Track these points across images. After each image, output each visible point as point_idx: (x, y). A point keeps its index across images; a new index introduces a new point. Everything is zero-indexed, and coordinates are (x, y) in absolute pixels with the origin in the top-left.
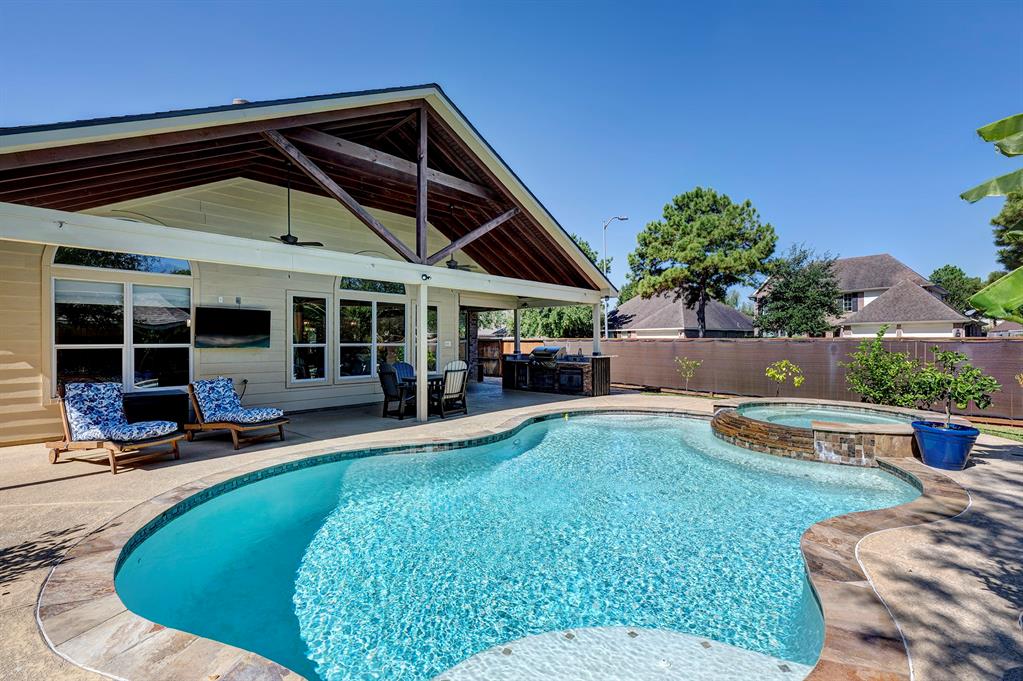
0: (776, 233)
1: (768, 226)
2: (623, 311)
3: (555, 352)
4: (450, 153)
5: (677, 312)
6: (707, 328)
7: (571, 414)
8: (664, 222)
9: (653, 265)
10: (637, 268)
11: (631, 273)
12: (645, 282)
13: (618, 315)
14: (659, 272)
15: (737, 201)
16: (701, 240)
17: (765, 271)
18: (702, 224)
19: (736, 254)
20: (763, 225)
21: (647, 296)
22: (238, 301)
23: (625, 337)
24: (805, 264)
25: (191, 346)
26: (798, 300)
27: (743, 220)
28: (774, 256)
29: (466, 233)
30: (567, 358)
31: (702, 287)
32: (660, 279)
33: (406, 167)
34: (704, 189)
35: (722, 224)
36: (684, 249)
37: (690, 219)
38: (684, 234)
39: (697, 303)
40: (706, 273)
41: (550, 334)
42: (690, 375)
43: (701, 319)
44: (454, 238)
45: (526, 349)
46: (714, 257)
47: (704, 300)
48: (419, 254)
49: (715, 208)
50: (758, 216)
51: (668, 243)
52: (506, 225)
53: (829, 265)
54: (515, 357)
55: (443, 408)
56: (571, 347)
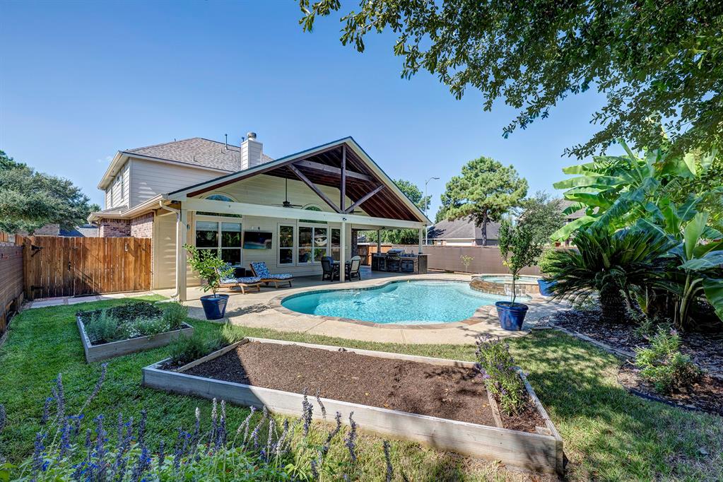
0: (528, 184)
1: (524, 179)
2: (438, 227)
3: (400, 252)
4: (355, 163)
5: (471, 228)
6: (488, 238)
7: (411, 280)
8: (462, 176)
9: (455, 201)
10: (445, 202)
11: (442, 205)
12: (450, 212)
13: (435, 230)
14: (459, 205)
15: (506, 165)
16: (482, 188)
17: (522, 206)
18: (483, 179)
19: (503, 196)
20: (521, 179)
21: (451, 220)
22: (259, 228)
23: (439, 244)
24: (545, 203)
25: (241, 248)
26: (540, 224)
27: (508, 176)
28: (527, 197)
29: (360, 198)
30: (405, 255)
31: (485, 215)
32: (458, 210)
33: (336, 171)
34: (486, 158)
35: (495, 179)
36: (473, 194)
37: (477, 175)
38: (473, 185)
39: (482, 224)
40: (487, 207)
41: (393, 241)
42: (468, 264)
43: (484, 233)
44: (356, 201)
45: (384, 250)
46: (490, 198)
47: (486, 222)
48: (341, 209)
49: (491, 169)
50: (518, 174)
51: (464, 188)
52: (379, 193)
53: (558, 203)
54: (378, 254)
55: (350, 277)
56: (407, 249)
